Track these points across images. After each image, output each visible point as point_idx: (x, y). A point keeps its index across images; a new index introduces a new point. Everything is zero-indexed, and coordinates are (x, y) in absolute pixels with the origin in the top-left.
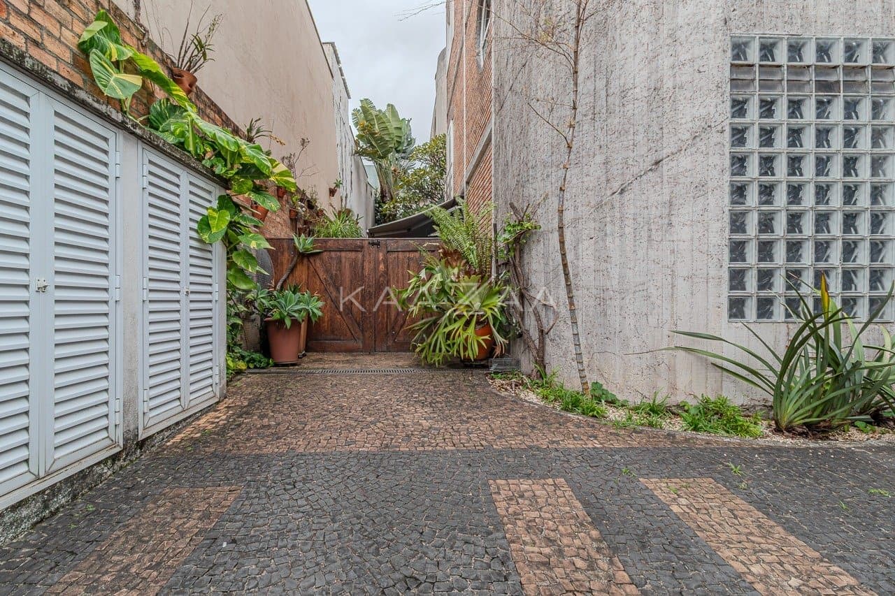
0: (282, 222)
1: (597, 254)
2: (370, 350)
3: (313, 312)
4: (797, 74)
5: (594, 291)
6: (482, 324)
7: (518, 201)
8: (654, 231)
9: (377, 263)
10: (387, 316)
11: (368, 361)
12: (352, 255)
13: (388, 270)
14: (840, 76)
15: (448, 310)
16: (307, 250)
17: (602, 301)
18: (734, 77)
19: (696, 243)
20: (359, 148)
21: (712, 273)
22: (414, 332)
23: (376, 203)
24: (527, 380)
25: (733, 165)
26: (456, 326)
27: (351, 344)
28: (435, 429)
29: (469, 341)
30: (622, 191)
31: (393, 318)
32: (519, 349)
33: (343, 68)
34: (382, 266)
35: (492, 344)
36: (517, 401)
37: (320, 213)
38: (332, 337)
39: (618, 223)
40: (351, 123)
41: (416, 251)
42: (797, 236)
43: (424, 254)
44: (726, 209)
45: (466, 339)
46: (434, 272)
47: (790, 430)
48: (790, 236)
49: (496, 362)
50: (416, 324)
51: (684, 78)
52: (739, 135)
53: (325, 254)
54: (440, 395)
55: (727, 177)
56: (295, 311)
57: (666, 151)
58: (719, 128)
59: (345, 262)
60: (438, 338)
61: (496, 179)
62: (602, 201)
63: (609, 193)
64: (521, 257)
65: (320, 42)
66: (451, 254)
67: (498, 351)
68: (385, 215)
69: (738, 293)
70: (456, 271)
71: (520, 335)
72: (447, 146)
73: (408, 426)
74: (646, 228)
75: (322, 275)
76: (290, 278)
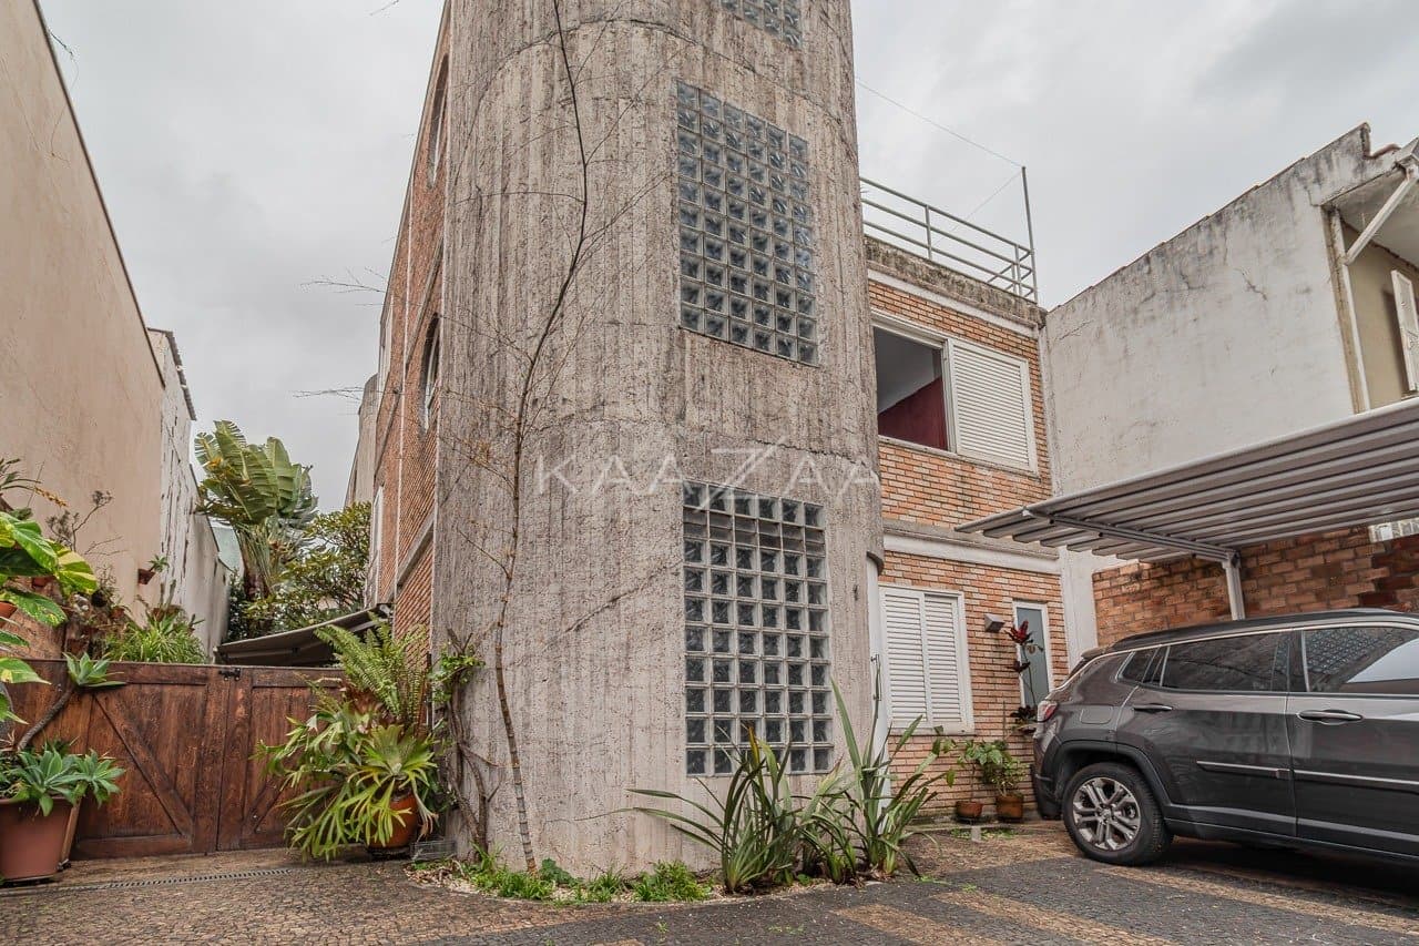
0: (36, 628)
1: (552, 700)
2: (204, 848)
3: (101, 787)
4: (744, 526)
5: (546, 744)
6: (403, 794)
7: (460, 627)
8: (611, 675)
9: (231, 704)
10: (245, 791)
11: (204, 866)
12: (187, 691)
13: (251, 716)
14: (780, 533)
15: (350, 774)
16: (94, 681)
17: (555, 757)
18: (687, 520)
19: (654, 691)
20: (206, 502)
21: (670, 724)
22: (291, 811)
23: (232, 594)
24: (460, 866)
25: (688, 609)
26: (361, 797)
27: (170, 840)
28: (314, 935)
29: (381, 818)
30: (578, 628)
31: (255, 792)
32: (455, 826)
33: (184, 373)
34: (241, 710)
35: (416, 820)
36: (442, 893)
37: (117, 615)
38: (131, 831)
39: (573, 664)
40: (193, 459)
41: (305, 687)
42: (750, 686)
43: (318, 693)
44: (682, 656)
45: (376, 817)
46: (330, 720)
47: (738, 889)
48: (743, 685)
49: (420, 847)
50: (296, 799)
51: (640, 514)
52: (694, 578)
53: (130, 688)
54: (328, 896)
55: (682, 622)
56: (62, 786)
57: (623, 589)
58: (674, 570)
59: (170, 703)
60: (331, 818)
61: (437, 592)
62: (556, 637)
63: (564, 628)
64: (461, 701)
65: (143, 326)
66: (359, 695)
67: (424, 831)
68: (250, 621)
69: (697, 745)
70: (366, 718)
71: (456, 806)
72: (373, 521)
73: (272, 936)
74: (603, 671)
75: (120, 723)
76: (51, 728)
